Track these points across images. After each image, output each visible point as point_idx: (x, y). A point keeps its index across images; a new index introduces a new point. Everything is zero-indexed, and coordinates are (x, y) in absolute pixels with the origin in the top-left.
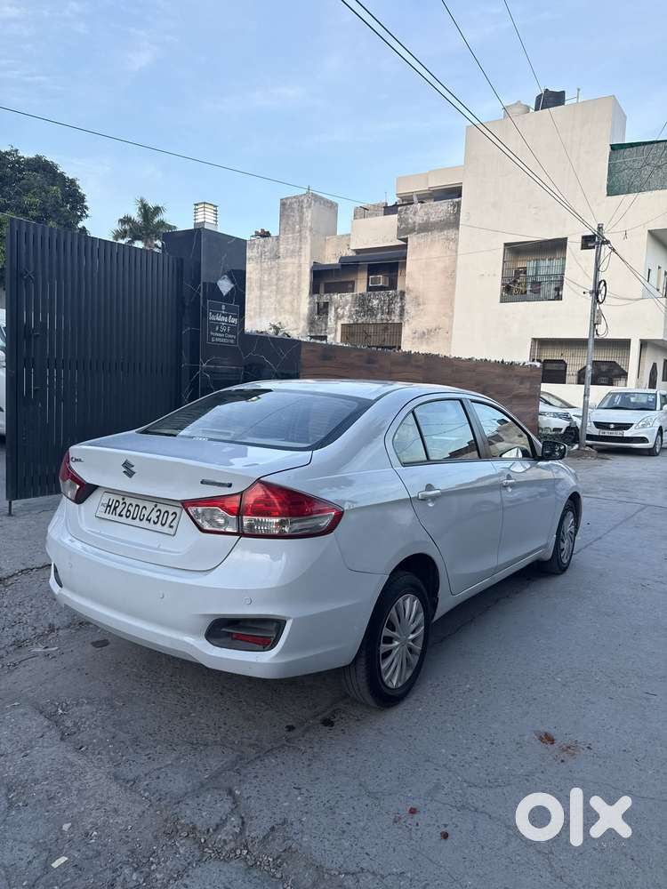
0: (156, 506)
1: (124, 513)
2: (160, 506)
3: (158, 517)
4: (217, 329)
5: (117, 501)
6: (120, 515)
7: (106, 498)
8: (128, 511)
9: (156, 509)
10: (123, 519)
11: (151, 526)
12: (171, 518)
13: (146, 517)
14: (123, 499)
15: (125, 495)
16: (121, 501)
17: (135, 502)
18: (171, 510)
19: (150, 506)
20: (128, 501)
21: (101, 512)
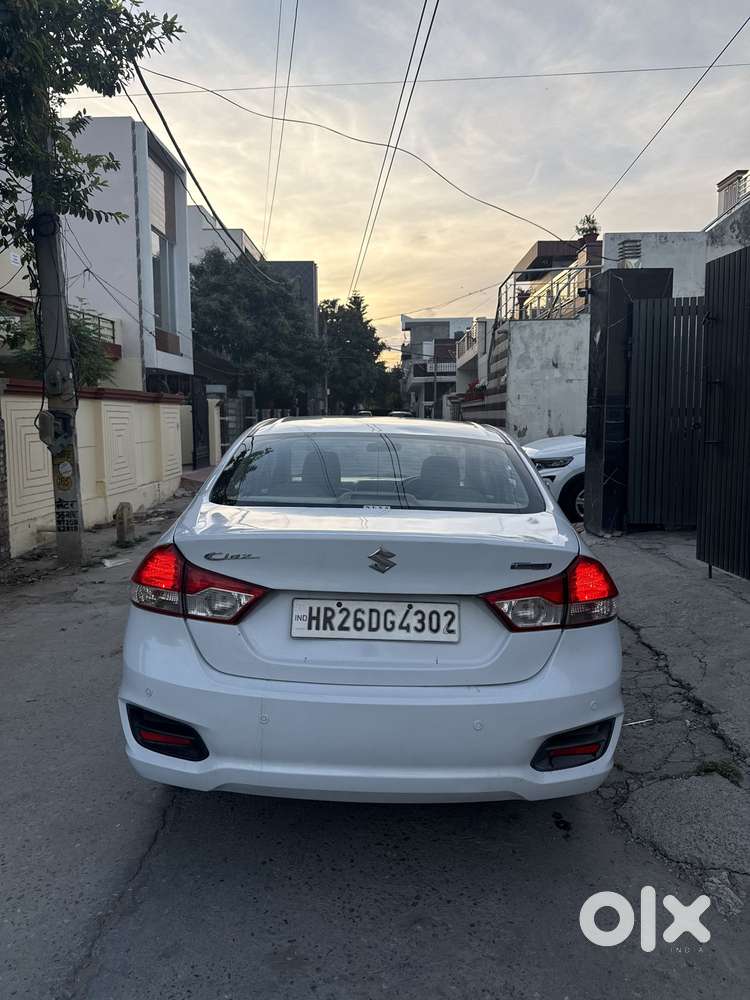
0: (410, 607)
1: (350, 623)
2: (417, 607)
5: (326, 609)
6: (342, 628)
7: (302, 608)
8: (356, 620)
9: (413, 611)
11: (413, 635)
12: (444, 621)
13: (397, 625)
14: (339, 605)
15: (340, 596)
17: (366, 606)
18: (442, 609)
19: (400, 608)
20: (352, 606)
21: (300, 628)
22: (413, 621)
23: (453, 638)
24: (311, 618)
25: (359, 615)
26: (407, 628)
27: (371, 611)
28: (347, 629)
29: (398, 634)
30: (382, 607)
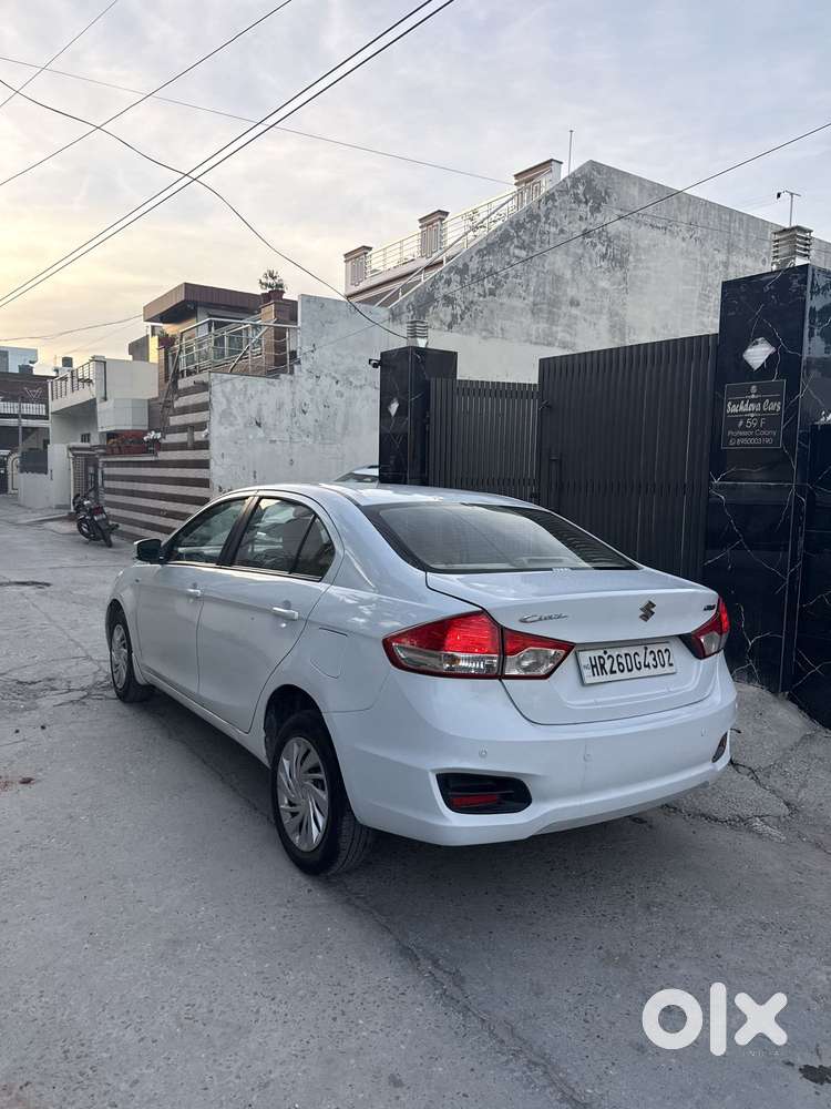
0: (646, 648)
1: (615, 668)
2: (650, 648)
3: (654, 659)
4: (741, 423)
6: (612, 672)
8: (619, 664)
9: (648, 651)
10: (619, 675)
11: (652, 671)
16: (605, 657)
20: (614, 653)
22: (650, 659)
23: (672, 670)
24: (593, 667)
25: (620, 660)
26: (648, 666)
27: (626, 655)
28: (615, 672)
29: (645, 671)
30: (631, 651)
